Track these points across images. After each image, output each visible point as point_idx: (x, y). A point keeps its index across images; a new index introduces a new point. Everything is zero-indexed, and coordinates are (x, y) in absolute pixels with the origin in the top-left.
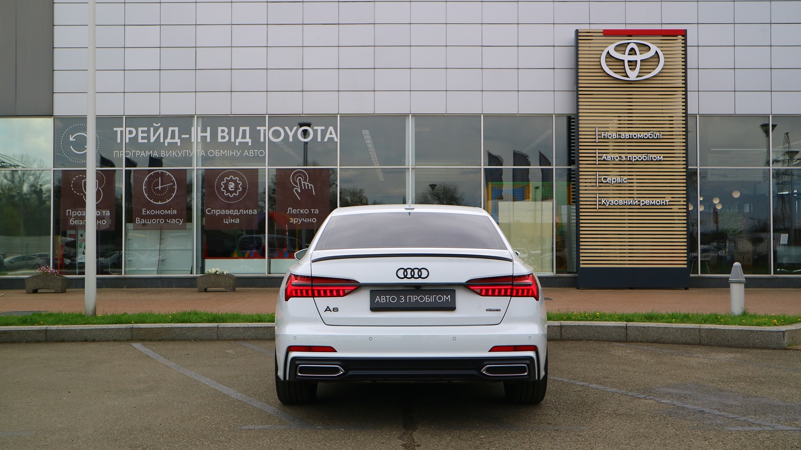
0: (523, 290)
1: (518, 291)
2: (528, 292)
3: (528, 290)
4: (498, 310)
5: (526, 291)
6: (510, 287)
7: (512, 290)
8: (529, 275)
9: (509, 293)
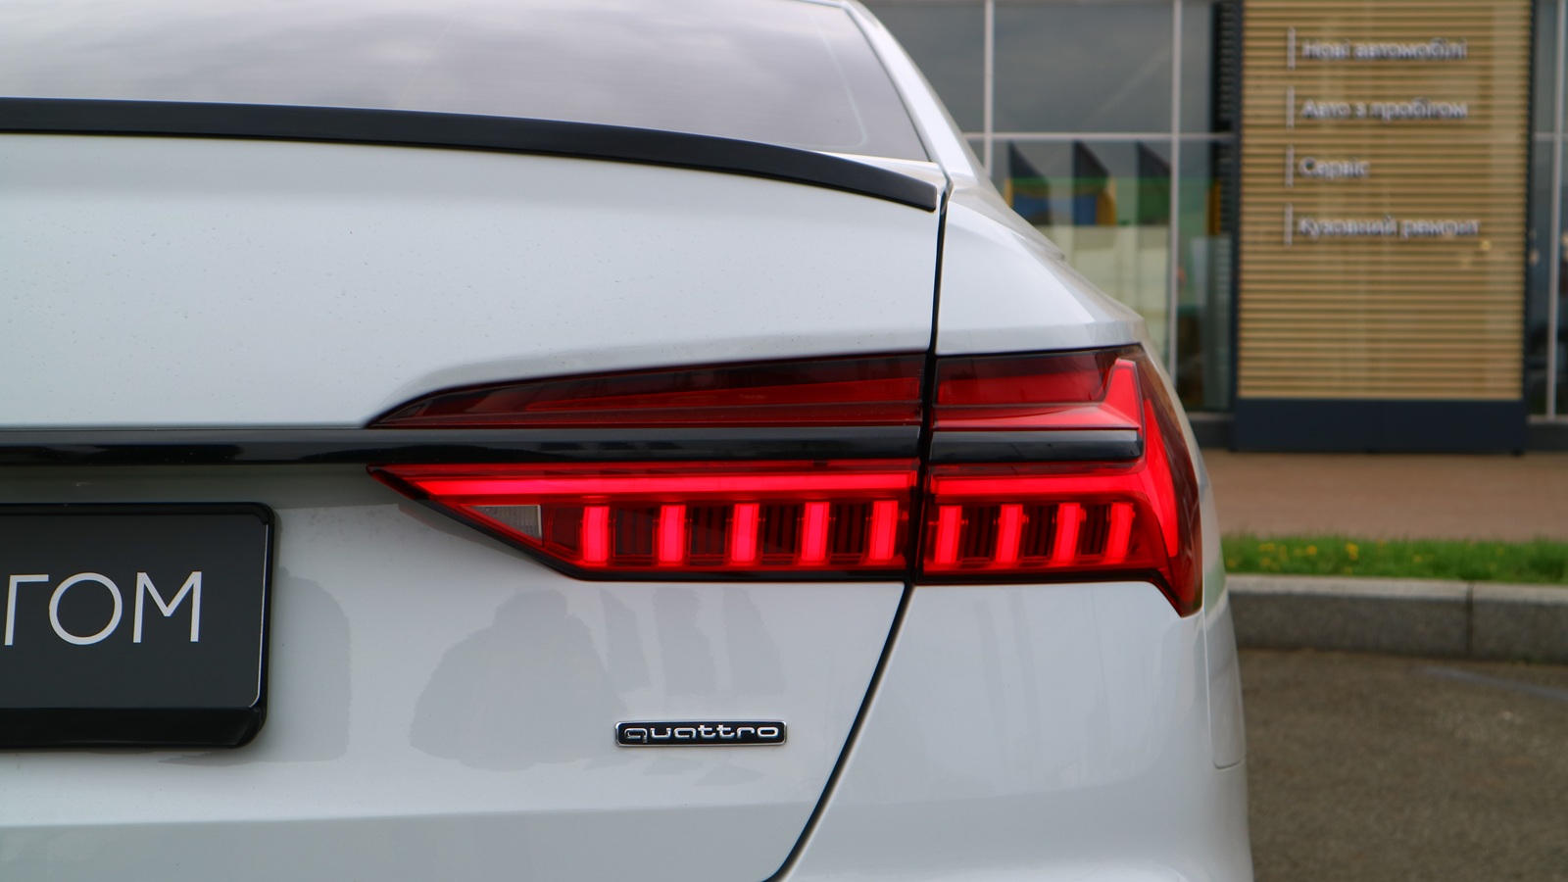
0: (1041, 516)
1: (981, 519)
2: (1094, 533)
3: (1096, 512)
4: (748, 735)
5: (1070, 519)
6: (900, 480)
7: (919, 507)
8: (1106, 356)
9: (882, 544)
